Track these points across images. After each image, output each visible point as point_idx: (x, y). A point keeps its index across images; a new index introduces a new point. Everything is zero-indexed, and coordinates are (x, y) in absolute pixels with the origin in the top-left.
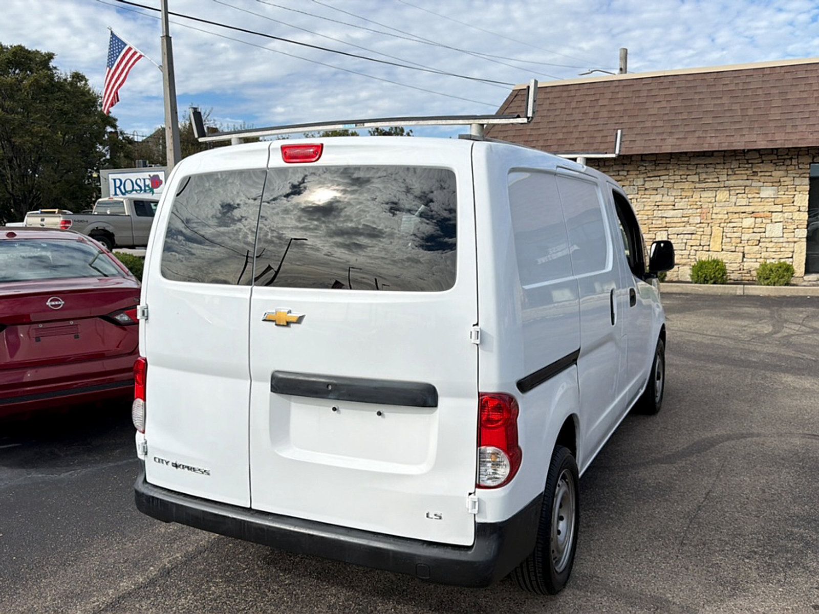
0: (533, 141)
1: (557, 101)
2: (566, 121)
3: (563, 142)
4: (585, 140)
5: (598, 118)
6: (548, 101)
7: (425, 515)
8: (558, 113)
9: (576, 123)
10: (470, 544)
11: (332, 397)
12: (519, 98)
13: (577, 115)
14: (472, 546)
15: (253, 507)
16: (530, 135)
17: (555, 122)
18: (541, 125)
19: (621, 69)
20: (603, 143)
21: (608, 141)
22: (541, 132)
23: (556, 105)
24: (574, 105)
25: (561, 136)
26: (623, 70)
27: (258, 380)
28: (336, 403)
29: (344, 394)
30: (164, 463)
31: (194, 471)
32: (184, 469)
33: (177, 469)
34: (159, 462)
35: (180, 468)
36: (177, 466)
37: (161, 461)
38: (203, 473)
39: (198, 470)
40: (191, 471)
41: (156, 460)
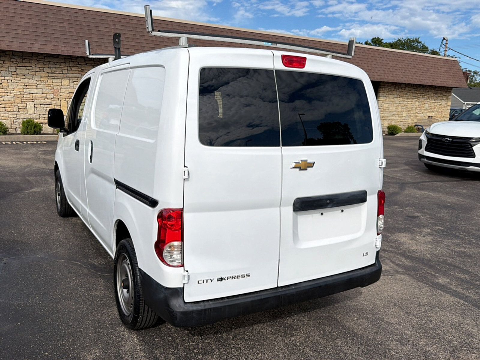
7: (363, 255)
11: (330, 206)
14: (375, 263)
15: (279, 286)
27: (285, 205)
28: (322, 210)
29: (335, 204)
30: (209, 281)
31: (237, 278)
32: (229, 279)
33: (222, 281)
34: (203, 282)
35: (225, 280)
36: (221, 279)
37: (205, 281)
38: (244, 276)
39: (241, 276)
40: (235, 278)
41: (200, 282)
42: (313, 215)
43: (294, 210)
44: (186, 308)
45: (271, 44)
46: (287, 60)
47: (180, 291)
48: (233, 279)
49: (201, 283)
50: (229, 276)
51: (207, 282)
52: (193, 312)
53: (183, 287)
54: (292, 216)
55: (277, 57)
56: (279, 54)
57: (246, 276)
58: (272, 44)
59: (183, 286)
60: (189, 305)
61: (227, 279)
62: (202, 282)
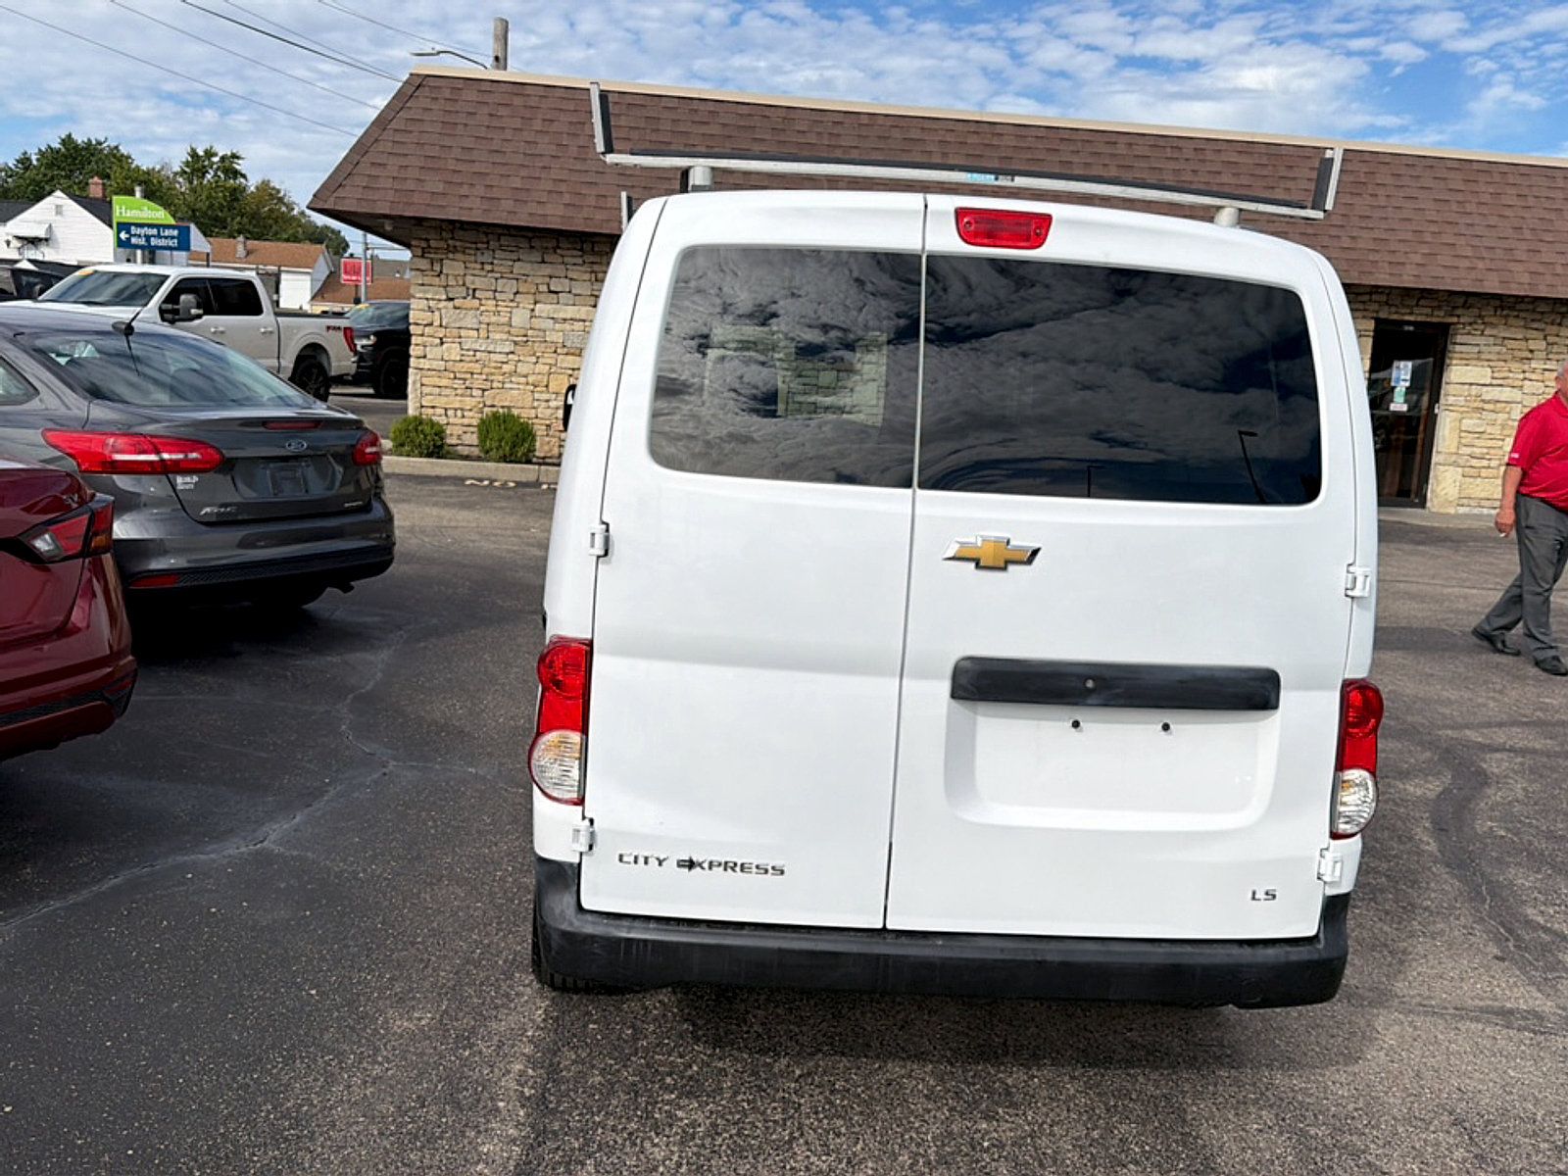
0: (462, 184)
1: (502, 111)
2: (525, 154)
3: (523, 196)
4: (567, 198)
5: (585, 159)
6: (486, 110)
7: (1250, 895)
8: (508, 134)
9: (546, 161)
10: (1312, 932)
11: (1095, 702)
12: (424, 92)
13: (545, 146)
14: (1316, 936)
15: (889, 926)
16: (454, 171)
17: (505, 152)
18: (475, 155)
19: (497, 58)
20: (601, 208)
21: (608, 206)
22: (477, 167)
23: (504, 119)
24: (537, 125)
25: (517, 183)
26: (500, 61)
27: (923, 675)
28: (1079, 714)
29: (1118, 696)
30: (653, 862)
31: (742, 870)
32: (714, 869)
33: (693, 871)
34: (636, 862)
35: (703, 868)
36: (691, 864)
37: (641, 860)
38: (766, 871)
39: (754, 866)
40: (733, 869)
41: (625, 859)
42: (1043, 723)
43: (954, 695)
44: (577, 923)
45: (993, 177)
46: (973, 225)
47: (570, 872)
48: (729, 870)
49: (629, 863)
50: (716, 858)
51: (646, 863)
52: (592, 938)
53: (580, 864)
54: (944, 711)
55: (942, 214)
56: (946, 204)
57: (771, 871)
58: (996, 179)
59: (577, 861)
60: (589, 917)
61: (710, 868)
62: (632, 859)
